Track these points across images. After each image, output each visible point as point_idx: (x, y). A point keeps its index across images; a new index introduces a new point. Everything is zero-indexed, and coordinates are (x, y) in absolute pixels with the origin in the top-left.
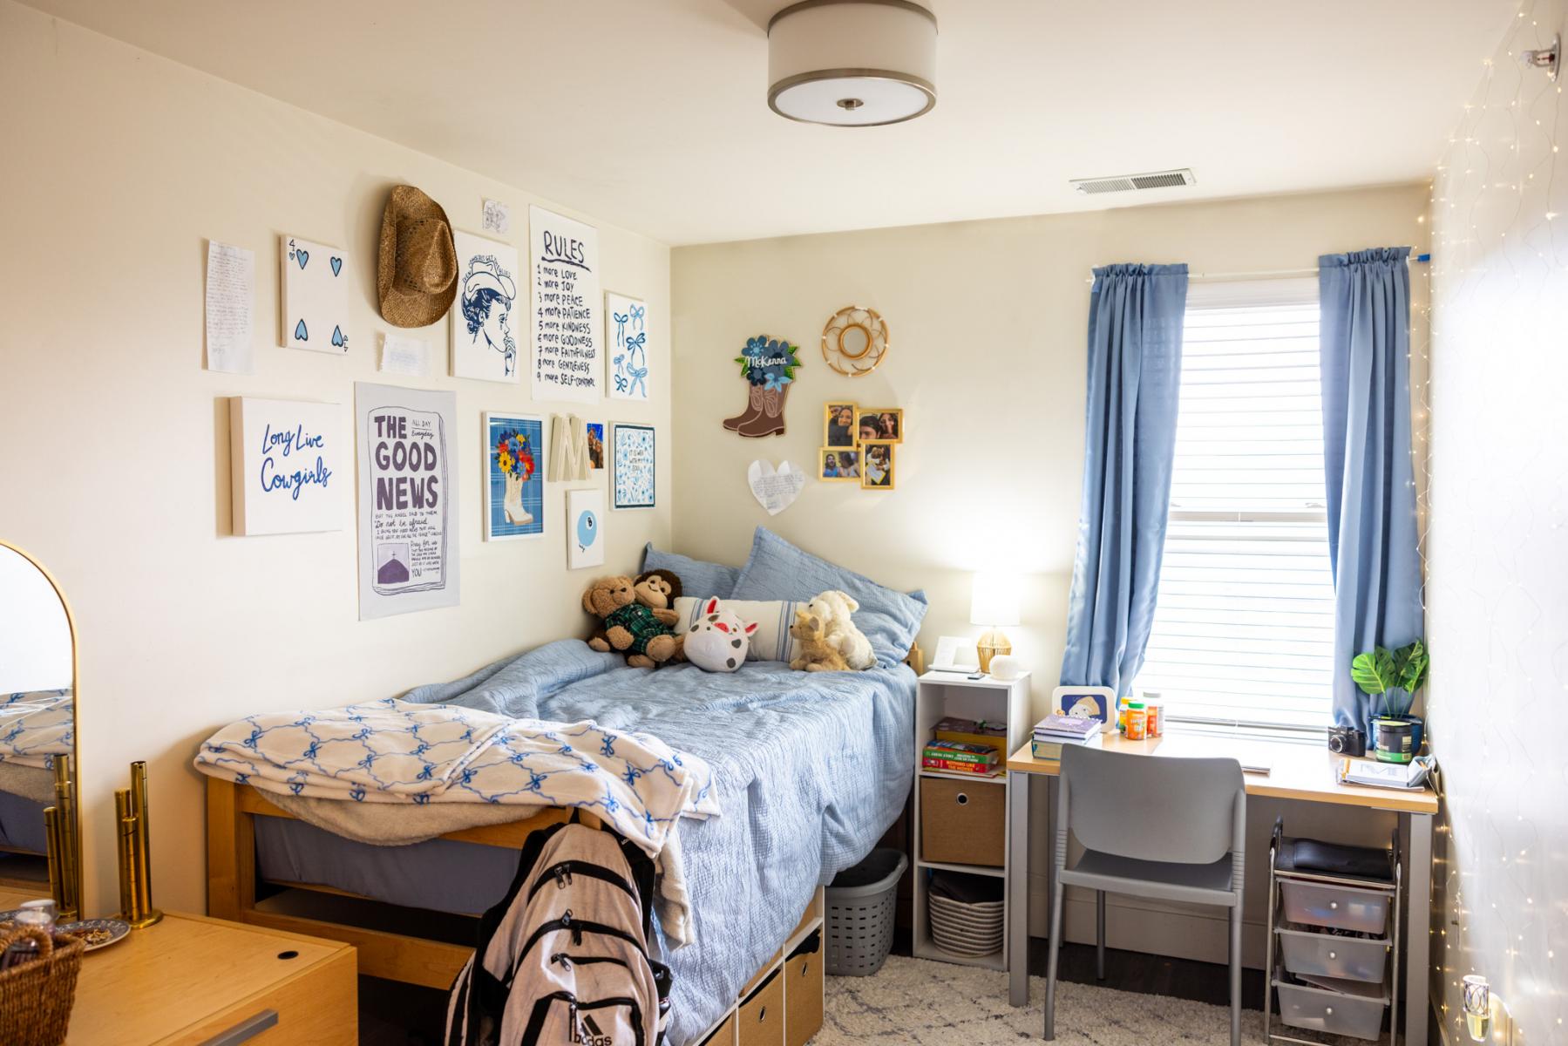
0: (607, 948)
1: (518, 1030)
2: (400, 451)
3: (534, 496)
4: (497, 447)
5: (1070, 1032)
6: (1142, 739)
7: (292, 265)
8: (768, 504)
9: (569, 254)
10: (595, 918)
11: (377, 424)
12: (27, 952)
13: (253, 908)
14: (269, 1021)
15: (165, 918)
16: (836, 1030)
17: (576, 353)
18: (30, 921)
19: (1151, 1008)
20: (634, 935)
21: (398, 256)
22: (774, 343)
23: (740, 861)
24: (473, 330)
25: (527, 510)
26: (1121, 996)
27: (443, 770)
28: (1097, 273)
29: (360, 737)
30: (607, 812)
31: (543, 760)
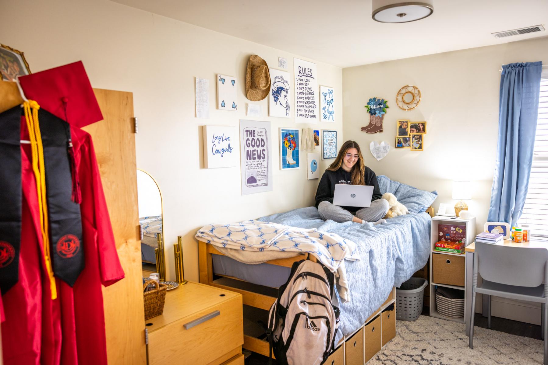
0: (319, 300)
1: (290, 323)
2: (253, 141)
3: (296, 155)
4: (284, 139)
5: (489, 347)
6: (521, 242)
7: (220, 83)
8: (377, 157)
9: (307, 73)
10: (315, 290)
11: (246, 133)
12: (152, 287)
13: (212, 282)
14: (218, 314)
15: (188, 283)
16: (400, 338)
17: (310, 107)
18: (153, 278)
19: (523, 342)
20: (327, 297)
21: (252, 78)
22: (379, 100)
23: (366, 277)
24: (276, 101)
25: (294, 160)
26: (510, 336)
27: (268, 241)
28: (504, 67)
29: (243, 231)
30: (318, 256)
31: (299, 239)
